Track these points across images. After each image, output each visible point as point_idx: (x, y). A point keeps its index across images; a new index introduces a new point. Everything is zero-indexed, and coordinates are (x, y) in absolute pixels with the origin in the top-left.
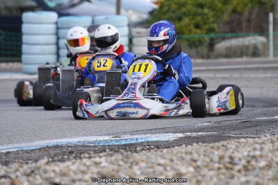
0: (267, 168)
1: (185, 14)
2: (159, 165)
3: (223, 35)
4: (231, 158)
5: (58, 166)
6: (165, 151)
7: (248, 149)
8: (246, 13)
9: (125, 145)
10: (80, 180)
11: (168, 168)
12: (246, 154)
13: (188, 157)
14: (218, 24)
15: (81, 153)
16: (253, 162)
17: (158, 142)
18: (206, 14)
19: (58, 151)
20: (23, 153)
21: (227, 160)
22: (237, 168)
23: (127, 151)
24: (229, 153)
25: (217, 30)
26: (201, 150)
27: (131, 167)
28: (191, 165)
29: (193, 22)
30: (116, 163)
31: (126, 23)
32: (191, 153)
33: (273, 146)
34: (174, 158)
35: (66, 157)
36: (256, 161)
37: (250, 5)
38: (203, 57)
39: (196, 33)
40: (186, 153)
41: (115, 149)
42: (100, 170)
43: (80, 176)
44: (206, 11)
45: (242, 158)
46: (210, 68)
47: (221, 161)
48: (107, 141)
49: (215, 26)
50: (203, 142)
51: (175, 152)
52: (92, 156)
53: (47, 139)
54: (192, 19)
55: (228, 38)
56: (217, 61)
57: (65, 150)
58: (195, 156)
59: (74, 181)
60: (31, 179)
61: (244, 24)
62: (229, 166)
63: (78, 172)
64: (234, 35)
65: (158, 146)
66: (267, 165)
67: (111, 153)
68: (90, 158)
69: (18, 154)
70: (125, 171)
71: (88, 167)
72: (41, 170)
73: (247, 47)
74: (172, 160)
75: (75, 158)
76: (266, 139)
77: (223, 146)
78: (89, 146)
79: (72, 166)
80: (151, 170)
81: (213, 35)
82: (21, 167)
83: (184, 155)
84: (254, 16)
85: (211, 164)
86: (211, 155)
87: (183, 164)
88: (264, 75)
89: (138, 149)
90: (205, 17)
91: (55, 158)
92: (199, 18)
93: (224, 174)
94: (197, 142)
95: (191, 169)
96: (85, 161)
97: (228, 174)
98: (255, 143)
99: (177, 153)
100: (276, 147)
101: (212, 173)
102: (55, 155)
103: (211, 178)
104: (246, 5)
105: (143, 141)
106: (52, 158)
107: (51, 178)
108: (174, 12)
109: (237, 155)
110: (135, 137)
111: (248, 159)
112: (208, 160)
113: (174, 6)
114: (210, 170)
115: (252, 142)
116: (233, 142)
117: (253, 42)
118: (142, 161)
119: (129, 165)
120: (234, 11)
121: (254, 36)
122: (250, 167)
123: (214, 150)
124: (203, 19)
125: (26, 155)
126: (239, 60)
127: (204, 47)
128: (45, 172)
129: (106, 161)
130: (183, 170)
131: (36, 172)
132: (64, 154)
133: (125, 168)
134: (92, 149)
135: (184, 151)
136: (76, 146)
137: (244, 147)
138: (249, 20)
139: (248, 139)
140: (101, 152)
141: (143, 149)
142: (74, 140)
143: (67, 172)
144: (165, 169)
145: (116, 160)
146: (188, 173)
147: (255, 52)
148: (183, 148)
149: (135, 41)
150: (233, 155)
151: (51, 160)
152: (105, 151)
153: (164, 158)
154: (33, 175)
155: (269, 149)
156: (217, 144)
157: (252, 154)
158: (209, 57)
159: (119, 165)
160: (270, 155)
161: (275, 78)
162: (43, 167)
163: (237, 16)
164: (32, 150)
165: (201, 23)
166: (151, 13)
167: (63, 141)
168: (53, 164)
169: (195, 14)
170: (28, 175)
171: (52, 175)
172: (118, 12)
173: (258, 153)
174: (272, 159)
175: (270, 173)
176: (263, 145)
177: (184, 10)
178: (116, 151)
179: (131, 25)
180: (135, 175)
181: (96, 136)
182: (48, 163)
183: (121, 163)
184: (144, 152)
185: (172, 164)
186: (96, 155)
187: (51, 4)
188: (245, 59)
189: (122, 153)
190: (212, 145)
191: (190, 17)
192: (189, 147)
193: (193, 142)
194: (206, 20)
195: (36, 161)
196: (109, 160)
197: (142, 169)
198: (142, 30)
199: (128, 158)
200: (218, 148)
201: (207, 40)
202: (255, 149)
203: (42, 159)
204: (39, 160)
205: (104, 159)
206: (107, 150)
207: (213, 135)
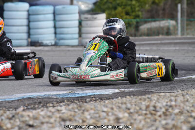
0: (180, 114)
1: (118, 5)
2: (103, 111)
3: (146, 20)
4: (154, 107)
5: (32, 112)
6: (107, 102)
7: (166, 101)
8: (162, 4)
9: (78, 98)
10: (47, 122)
11: (110, 114)
12: (165, 104)
13: (124, 106)
14: (142, 12)
15: (47, 103)
16: (170, 110)
17: (101, 95)
18: (134, 5)
19: (31, 101)
20: (6, 103)
21: (152, 108)
22: (159, 114)
23: (80, 102)
24: (152, 103)
25: (141, 16)
26: (133, 101)
27: (83, 113)
28: (126, 112)
29: (124, 10)
30: (72, 110)
31: (77, 11)
32: (125, 103)
33: (184, 98)
34: (114, 106)
35: (36, 106)
36: (172, 109)
38: (131, 35)
39: (126, 18)
40: (122, 103)
41: (71, 100)
42: (61, 115)
43: (47, 120)
44: (134, 2)
45: (162, 107)
47: (148, 109)
48: (63, 95)
49: (140, 13)
50: (134, 95)
51: (114, 103)
52: (55, 105)
53: (22, 93)
54: (124, 8)
55: (149, 22)
56: (141, 38)
57: (35, 101)
58: (129, 106)
59: (43, 123)
60: (12, 121)
61: (161, 12)
62: (153, 112)
63: (45, 116)
64: (153, 19)
65: (102, 98)
66: (180, 112)
67: (68, 103)
68: (53, 106)
69: (2, 103)
70: (79, 116)
71: (53, 113)
72: (19, 116)
73: (162, 28)
74: (112, 109)
75: (43, 106)
76: (179, 93)
77: (148, 98)
78: (52, 98)
79: (41, 112)
80: (98, 115)
81: (138, 20)
82: (5, 113)
83: (120, 105)
84: (167, 6)
85: (141, 111)
86: (140, 105)
87: (120, 111)
88: (174, 48)
89: (87, 100)
90: (133, 7)
91: (29, 107)
93: (149, 118)
94: (130, 96)
95: (126, 115)
96: (50, 108)
97: (152, 118)
98: (171, 96)
99: (116, 103)
100: (186, 99)
101: (141, 117)
102: (29, 105)
103: (141, 121)
105: (90, 94)
106: (27, 106)
107: (26, 121)
108: (111, 3)
109: (159, 105)
110: (85, 92)
111: (167, 107)
112: (138, 108)
114: (139, 115)
115: (169, 96)
116: (155, 96)
117: (167, 24)
118: (91, 109)
119: (82, 111)
120: (153, 3)
121: (167, 20)
122: (168, 113)
123: (142, 101)
124: (131, 8)
125: (8, 104)
126: (157, 37)
127: (132, 28)
128: (23, 116)
129: (66, 109)
130: (121, 115)
131: (16, 116)
132: (35, 104)
133: (79, 114)
134: (55, 100)
135: (120, 101)
136: (43, 98)
137: (163, 99)
138: (164, 9)
139: (166, 93)
140: (61, 103)
141: (91, 101)
142: (42, 94)
143: (37, 116)
144: (108, 115)
145: (73, 108)
146: (124, 117)
147: (168, 32)
148: (119, 100)
149: (84, 23)
150: (156, 105)
151: (26, 108)
152: (64, 102)
153: (107, 107)
154: (13, 119)
155: (181, 100)
156: (144, 97)
157: (169, 104)
158: (135, 35)
159: (75, 112)
160: (182, 105)
161: (182, 50)
163: (155, 7)
164: (12, 101)
165: (130, 11)
166: (95, 4)
167: (34, 95)
168: (27, 111)
169: (126, 5)
170: (10, 119)
171: (27, 119)
172: (72, 3)
173: (173, 103)
174: (184, 108)
175: (182, 118)
176: (177, 98)
178: (72, 102)
179: (81, 13)
180: (86, 119)
181: (57, 91)
182: (24, 110)
183: (76, 110)
184: (92, 102)
185: (112, 111)
186: (58, 104)
188: (161, 37)
189: (76, 104)
190: (140, 97)
191: (123, 7)
192: (124, 99)
193: (126, 96)
194: (133, 9)
195: (15, 109)
196: (67, 108)
197: (91, 115)
198: (89, 16)
199: (81, 106)
200: (145, 100)
201: (134, 23)
202: (171, 101)
203: (20, 107)
204: (17, 108)
205: (63, 108)
206: (66, 101)
207: (140, 91)
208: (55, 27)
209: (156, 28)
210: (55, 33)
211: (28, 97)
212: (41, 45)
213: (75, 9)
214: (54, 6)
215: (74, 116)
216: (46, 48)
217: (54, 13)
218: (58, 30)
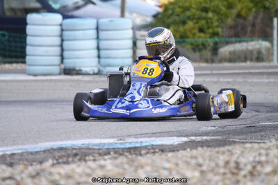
0: (272, 174)
1: (189, 18)
2: (164, 169)
3: (227, 39)
4: (237, 163)
5: (64, 168)
6: (170, 155)
7: (254, 154)
8: (251, 18)
9: (129, 148)
12: (251, 159)
13: (193, 162)
14: (222, 28)
15: (85, 156)
16: (259, 168)
17: (162, 145)
18: (211, 19)
19: (63, 153)
20: (28, 155)
21: (233, 165)
22: (243, 173)
23: (131, 154)
24: (234, 158)
25: (221, 34)
26: (207, 155)
27: (136, 171)
28: (196, 170)
29: (197, 26)
31: (131, 26)
32: (196, 158)
34: (180, 162)
35: (71, 159)
36: (262, 166)
37: (254, 10)
38: (207, 61)
39: (200, 37)
40: (192, 158)
41: (119, 152)
42: (105, 172)
43: (84, 179)
44: (210, 15)
45: (247, 163)
46: (214, 72)
47: (227, 166)
48: (111, 144)
49: (220, 30)
50: (208, 146)
51: (180, 156)
52: (96, 158)
53: (51, 141)
54: (197, 23)
55: (232, 43)
56: (221, 65)
57: (69, 152)
58: (201, 160)
59: (79, 184)
60: (36, 181)
61: (249, 29)
62: (235, 171)
63: (83, 175)
64: (238, 39)
65: (163, 149)
66: (273, 171)
67: (116, 156)
68: (94, 160)
69: (23, 155)
71: (93, 170)
72: (46, 173)
73: (251, 52)
74: (177, 165)
75: (80, 160)
76: (271, 144)
77: (228, 151)
78: (93, 149)
79: (77, 168)
81: (216, 39)
82: (26, 169)
83: (189, 160)
84: (258, 21)
85: (217, 169)
86: (217, 160)
88: (268, 80)
89: (143, 152)
90: (209, 21)
91: (60, 161)
92: (203, 22)
93: (229, 179)
94: (202, 146)
95: (197, 174)
96: (90, 163)
97: (233, 179)
99: (182, 158)
101: (217, 178)
102: (60, 157)
103: (217, 183)
104: (250, 10)
105: (147, 144)
106: (57, 160)
107: (56, 180)
108: (178, 15)
109: (243, 160)
110: (140, 140)
111: (254, 164)
112: (213, 165)
113: (178, 10)
114: (215, 175)
115: (257, 148)
116: (238, 147)
117: (257, 46)
118: (148, 165)
119: (134, 168)
120: (239, 15)
121: (258, 41)
122: (255, 173)
123: (219, 155)
124: (207, 22)
125: (31, 157)
126: (243, 64)
127: (208, 51)
128: (51, 174)
130: (189, 174)
131: (42, 174)
132: (68, 156)
133: (130, 172)
134: (96, 151)
135: (189, 155)
136: (80, 149)
137: (249, 153)
138: (253, 25)
140: (105, 155)
141: (148, 153)
142: (79, 142)
143: (72, 175)
144: (170, 173)
145: (121, 163)
146: (193, 177)
147: (259, 57)
148: (188, 152)
149: (139, 43)
150: (239, 160)
151: (55, 162)
152: (109, 154)
153: (169, 162)
154: (38, 177)
155: (274, 155)
156: (222, 149)
157: (257, 159)
158: (213, 61)
159: (124, 169)
160: (276, 161)
162: (48, 169)
163: (241, 21)
164: (37, 152)
165: (205, 26)
166: (155, 16)
168: (58, 166)
169: (199, 18)
170: (33, 177)
171: (57, 177)
172: (123, 15)
173: (263, 158)
175: (276, 179)
176: (269, 151)
177: (188, 13)
178: (121, 155)
179: (135, 28)
181: (101, 138)
182: (53, 165)
183: (126, 166)
184: (148, 155)
185: (177, 168)
186: (100, 157)
187: (56, 6)
188: (248, 64)
189: (126, 156)
190: (217, 149)
191: (195, 21)
192: (194, 152)
193: (197, 146)
194: (210, 25)
195: (41, 163)
196: (114, 163)
197: (148, 173)
199: (133, 161)
200: (223, 153)
201: (212, 44)
202: (260, 154)
203: (46, 160)
204: (43, 162)
205: (108, 163)
206: (112, 153)
207: (218, 140)
208: (98, 49)
209: (241, 51)
210: (99, 57)
211: (59, 146)
212: (78, 73)
213: (127, 22)
214: (98, 18)
216: (86, 78)
217: (97, 29)
218: (103, 53)
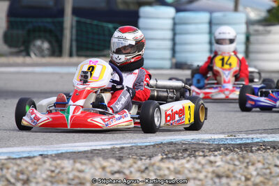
2: (276, 166)
5: (173, 164)
9: (240, 144)
10: (195, 179)
15: (195, 151)
17: (274, 142)
19: (172, 148)
20: (137, 148)
23: (243, 151)
27: (247, 167)
30: (231, 162)
31: (244, 20)
35: (180, 154)
41: (230, 148)
42: (214, 168)
43: (194, 175)
48: (222, 140)
52: (206, 154)
53: (161, 135)
57: (179, 147)
60: (145, 175)
63: (192, 170)
65: (275, 146)
67: (226, 152)
68: (204, 156)
69: (132, 149)
70: (241, 171)
71: (203, 165)
72: (155, 167)
75: (189, 155)
78: (204, 144)
79: (186, 165)
80: (268, 171)
82: (135, 163)
89: (253, 148)
91: (170, 155)
96: (200, 159)
105: (258, 140)
106: (166, 155)
107: (165, 175)
110: (251, 136)
118: (259, 161)
119: (245, 164)
125: (140, 151)
128: (160, 169)
129: (222, 160)
131: (151, 168)
132: (178, 151)
133: (241, 168)
134: (206, 147)
136: (190, 144)
140: (215, 151)
141: (259, 149)
142: (188, 138)
143: (181, 169)
145: (231, 159)
149: (252, 39)
151: (165, 156)
152: (220, 150)
154: (147, 171)
159: (235, 165)
162: (158, 164)
164: (146, 146)
166: (269, 11)
167: (177, 138)
168: (167, 161)
170: (142, 172)
171: (167, 172)
172: (236, 9)
178: (231, 151)
179: (249, 23)
180: (252, 175)
181: (211, 134)
182: (162, 160)
183: (237, 163)
184: (260, 152)
186: (210, 153)
189: (237, 153)
195: (150, 157)
196: (224, 159)
197: (259, 170)
198: (260, 28)
199: (243, 157)
203: (156, 155)
204: (153, 156)
205: (218, 158)
206: (222, 149)
208: (211, 43)
211: (169, 141)
212: (190, 68)
213: (240, 17)
214: (211, 12)
215: (233, 171)
217: (210, 23)
